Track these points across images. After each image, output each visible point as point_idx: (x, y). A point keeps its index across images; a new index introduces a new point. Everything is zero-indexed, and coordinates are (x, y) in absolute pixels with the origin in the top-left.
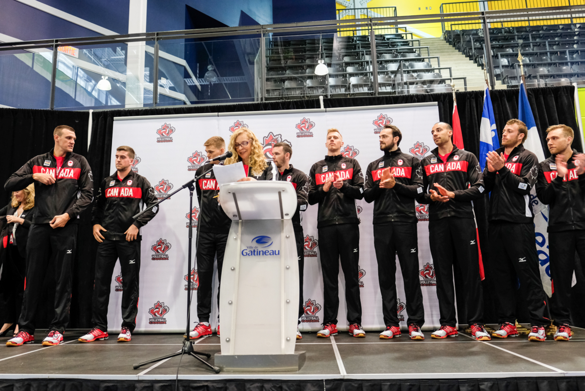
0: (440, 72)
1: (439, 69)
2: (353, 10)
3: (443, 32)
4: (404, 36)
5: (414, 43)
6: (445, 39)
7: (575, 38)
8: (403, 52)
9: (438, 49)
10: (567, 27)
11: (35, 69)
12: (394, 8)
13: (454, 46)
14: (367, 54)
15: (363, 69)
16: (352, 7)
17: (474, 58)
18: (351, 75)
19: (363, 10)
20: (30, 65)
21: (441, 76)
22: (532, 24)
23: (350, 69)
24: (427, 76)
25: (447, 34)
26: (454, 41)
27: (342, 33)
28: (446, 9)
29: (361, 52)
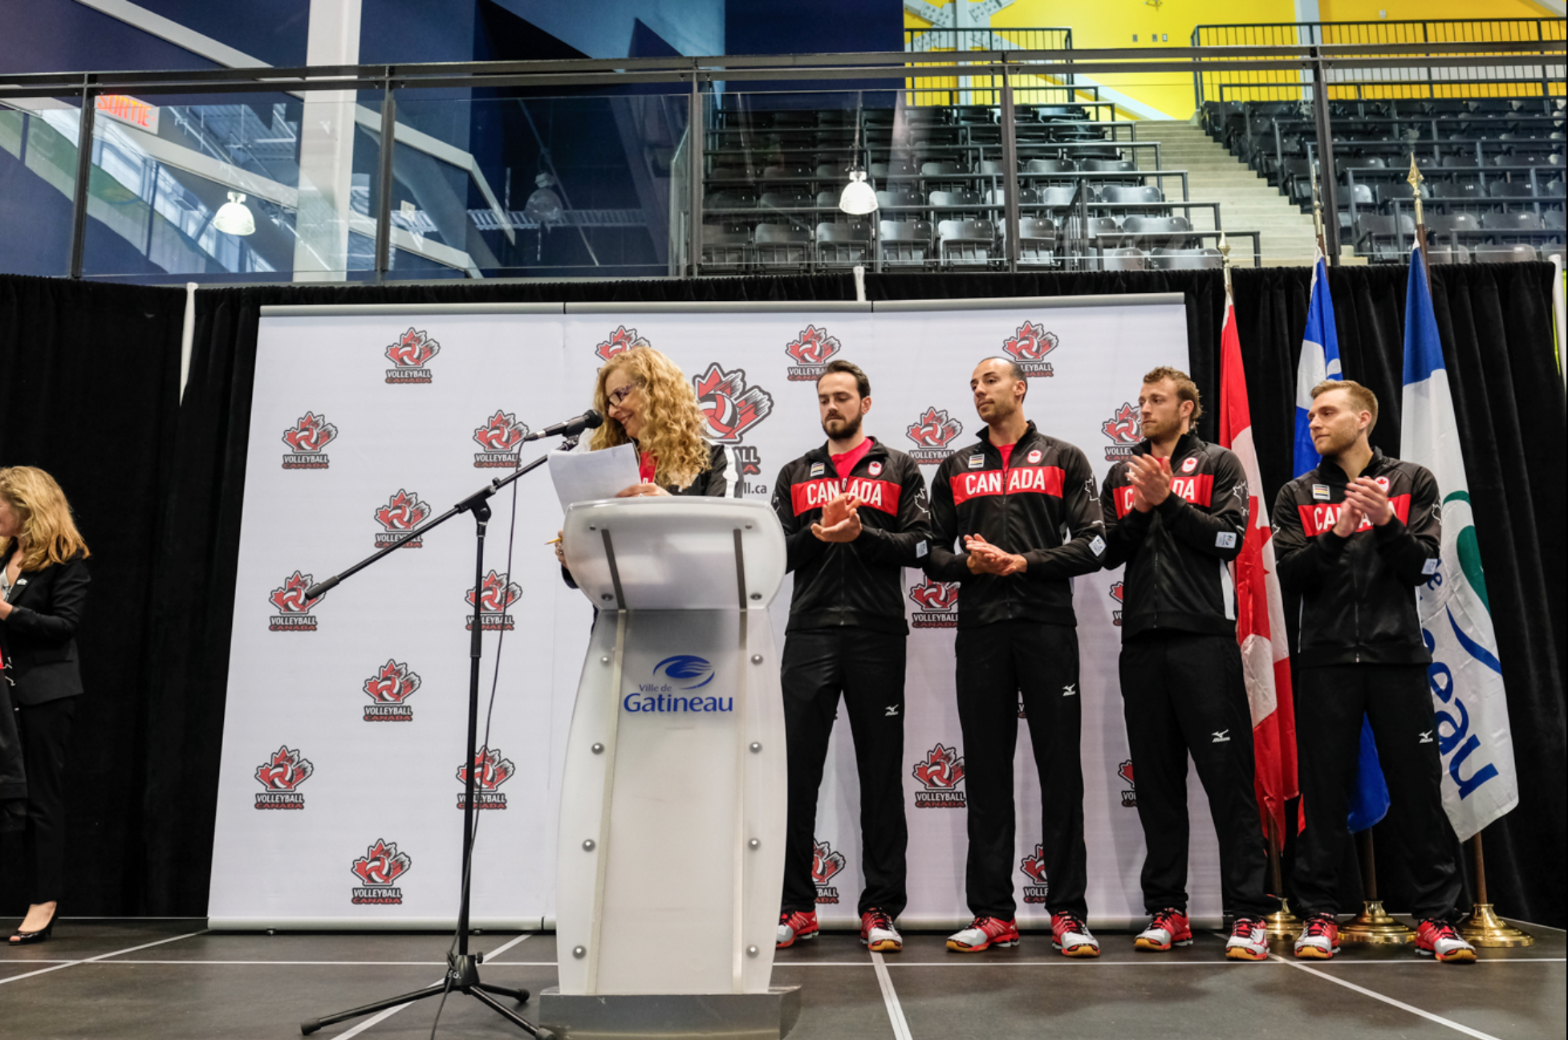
0: (1187, 214)
1: (1186, 207)
2: (951, 34)
3: (1197, 107)
4: (1091, 110)
5: (1119, 132)
6: (1203, 124)
7: (1554, 136)
8: (1088, 156)
9: (1183, 154)
10: (1532, 105)
11: (29, 163)
12: (1064, 33)
13: (1228, 145)
14: (986, 158)
15: (975, 199)
16: (949, 25)
17: (1281, 181)
18: (943, 214)
19: (978, 34)
20: (16, 153)
21: (1190, 227)
22: (1439, 92)
23: (939, 199)
24: (1154, 226)
25: (1209, 112)
26: (1227, 131)
27: (918, 95)
28: (1208, 40)
29: (970, 152)
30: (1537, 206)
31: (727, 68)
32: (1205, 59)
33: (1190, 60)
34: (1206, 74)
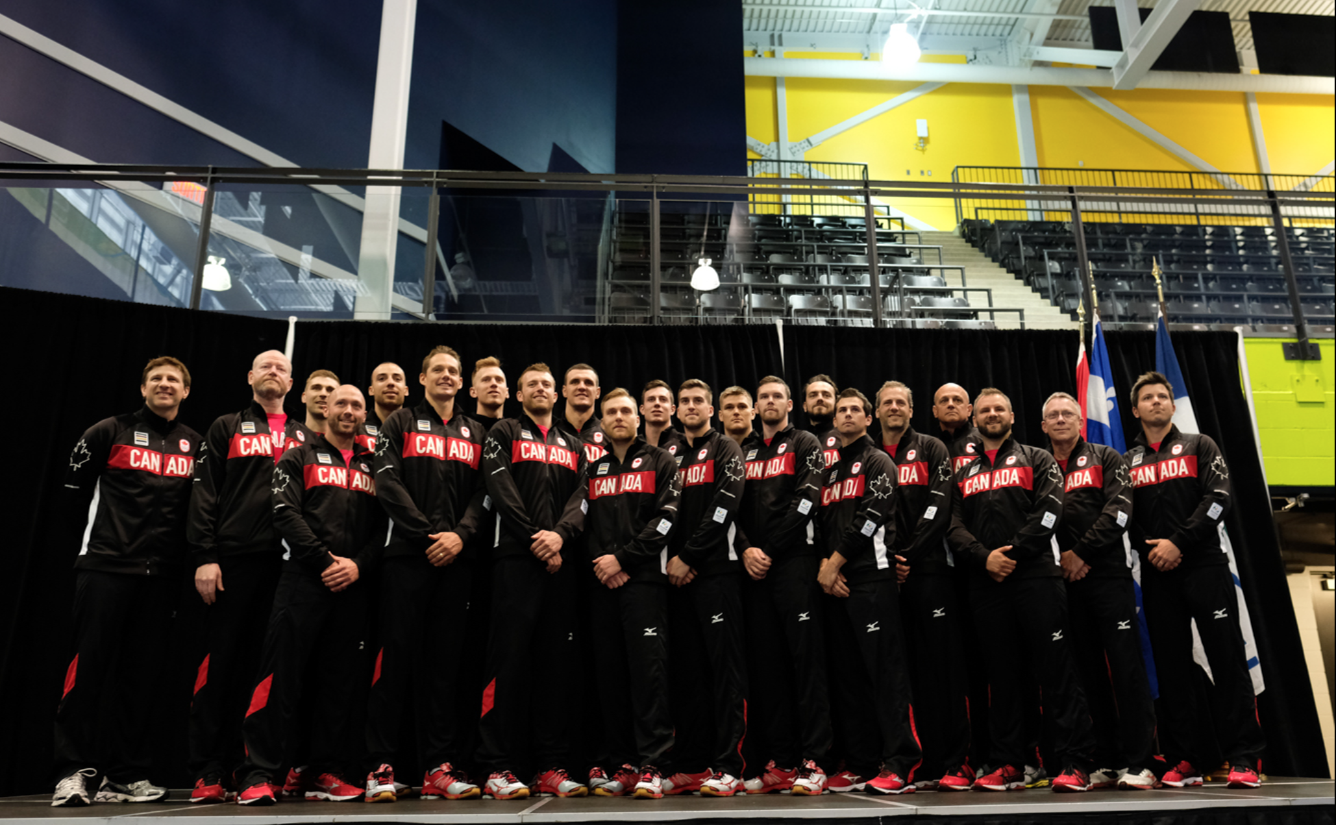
0: (965, 296)
1: (965, 291)
2: (775, 164)
3: (958, 222)
4: (885, 223)
5: (907, 238)
6: (963, 235)
7: (1208, 252)
8: (888, 254)
9: (952, 254)
10: (1190, 230)
12: (862, 167)
13: (982, 249)
14: (819, 253)
15: (812, 280)
16: (774, 157)
17: (1025, 276)
18: (791, 290)
19: (794, 164)
20: (43, 220)
21: (968, 305)
22: (1126, 219)
23: (786, 279)
24: (943, 303)
25: (967, 227)
26: (982, 240)
27: (758, 206)
28: (965, 177)
29: (804, 248)
30: (1204, 298)
31: (617, 182)
32: (962, 191)
33: (951, 190)
34: (964, 201)
